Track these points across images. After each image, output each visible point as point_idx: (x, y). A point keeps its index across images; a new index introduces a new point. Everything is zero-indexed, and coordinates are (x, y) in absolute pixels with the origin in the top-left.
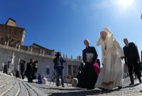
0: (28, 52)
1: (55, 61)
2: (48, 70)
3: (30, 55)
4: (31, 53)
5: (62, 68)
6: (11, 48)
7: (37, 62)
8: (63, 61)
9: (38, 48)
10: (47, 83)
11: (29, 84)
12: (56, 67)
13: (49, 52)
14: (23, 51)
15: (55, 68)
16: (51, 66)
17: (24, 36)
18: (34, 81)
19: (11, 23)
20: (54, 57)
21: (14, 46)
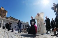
0: (8, 20)
1: (18, 23)
2: (15, 27)
3: (9, 21)
4: (9, 20)
6: (2, 18)
7: (11, 23)
8: (21, 23)
9: (12, 18)
10: (15, 31)
11: (8, 31)
13: (16, 20)
14: (6, 19)
18: (10, 30)
19: (2, 9)
20: (18, 22)
21: (3, 17)
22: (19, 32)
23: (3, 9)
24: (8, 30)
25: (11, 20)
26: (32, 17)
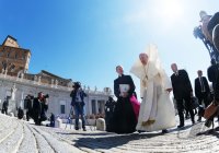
0: (35, 83)
2: (63, 107)
3: (37, 87)
4: (39, 84)
5: (83, 104)
6: (11, 78)
8: (83, 95)
9: (48, 77)
10: (62, 126)
11: (36, 127)
12: (74, 103)
13: (64, 82)
14: (28, 81)
15: (72, 104)
16: (67, 101)
17: (28, 60)
18: (43, 123)
19: (10, 43)
20: (71, 89)
21: (15, 74)
22: (77, 128)
23: (15, 45)
24: (38, 123)
25: (46, 85)
26: (119, 69)
